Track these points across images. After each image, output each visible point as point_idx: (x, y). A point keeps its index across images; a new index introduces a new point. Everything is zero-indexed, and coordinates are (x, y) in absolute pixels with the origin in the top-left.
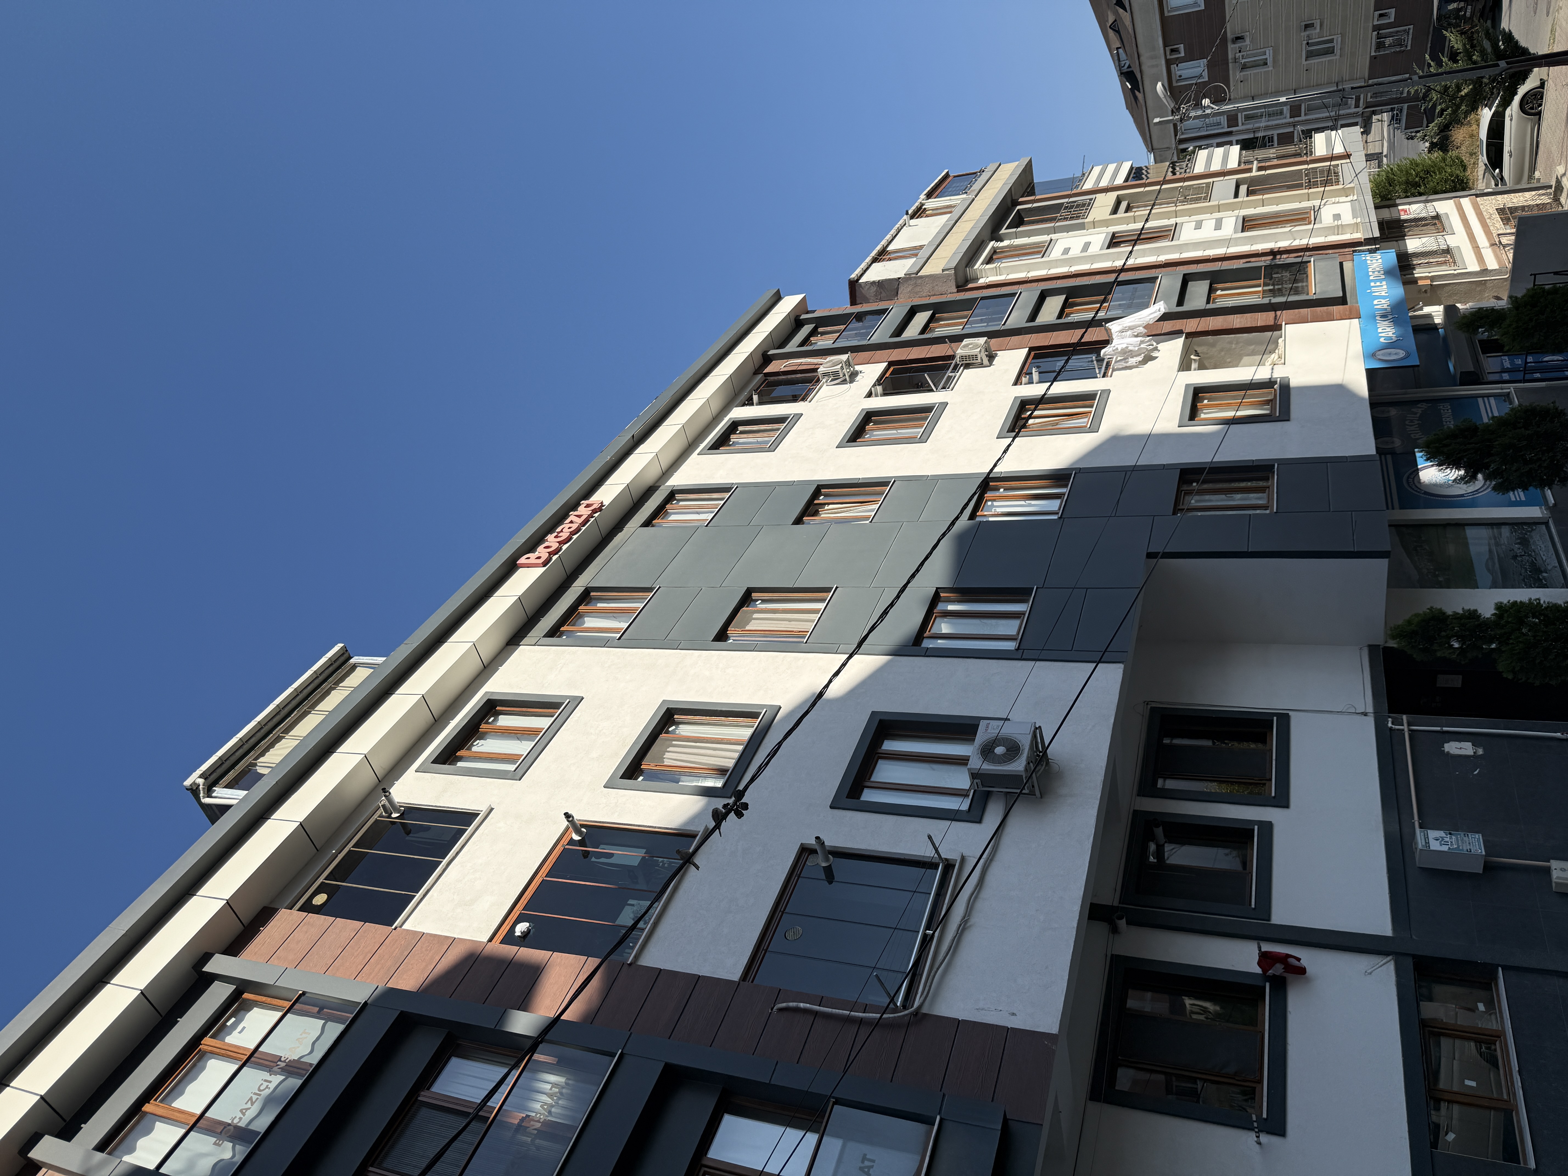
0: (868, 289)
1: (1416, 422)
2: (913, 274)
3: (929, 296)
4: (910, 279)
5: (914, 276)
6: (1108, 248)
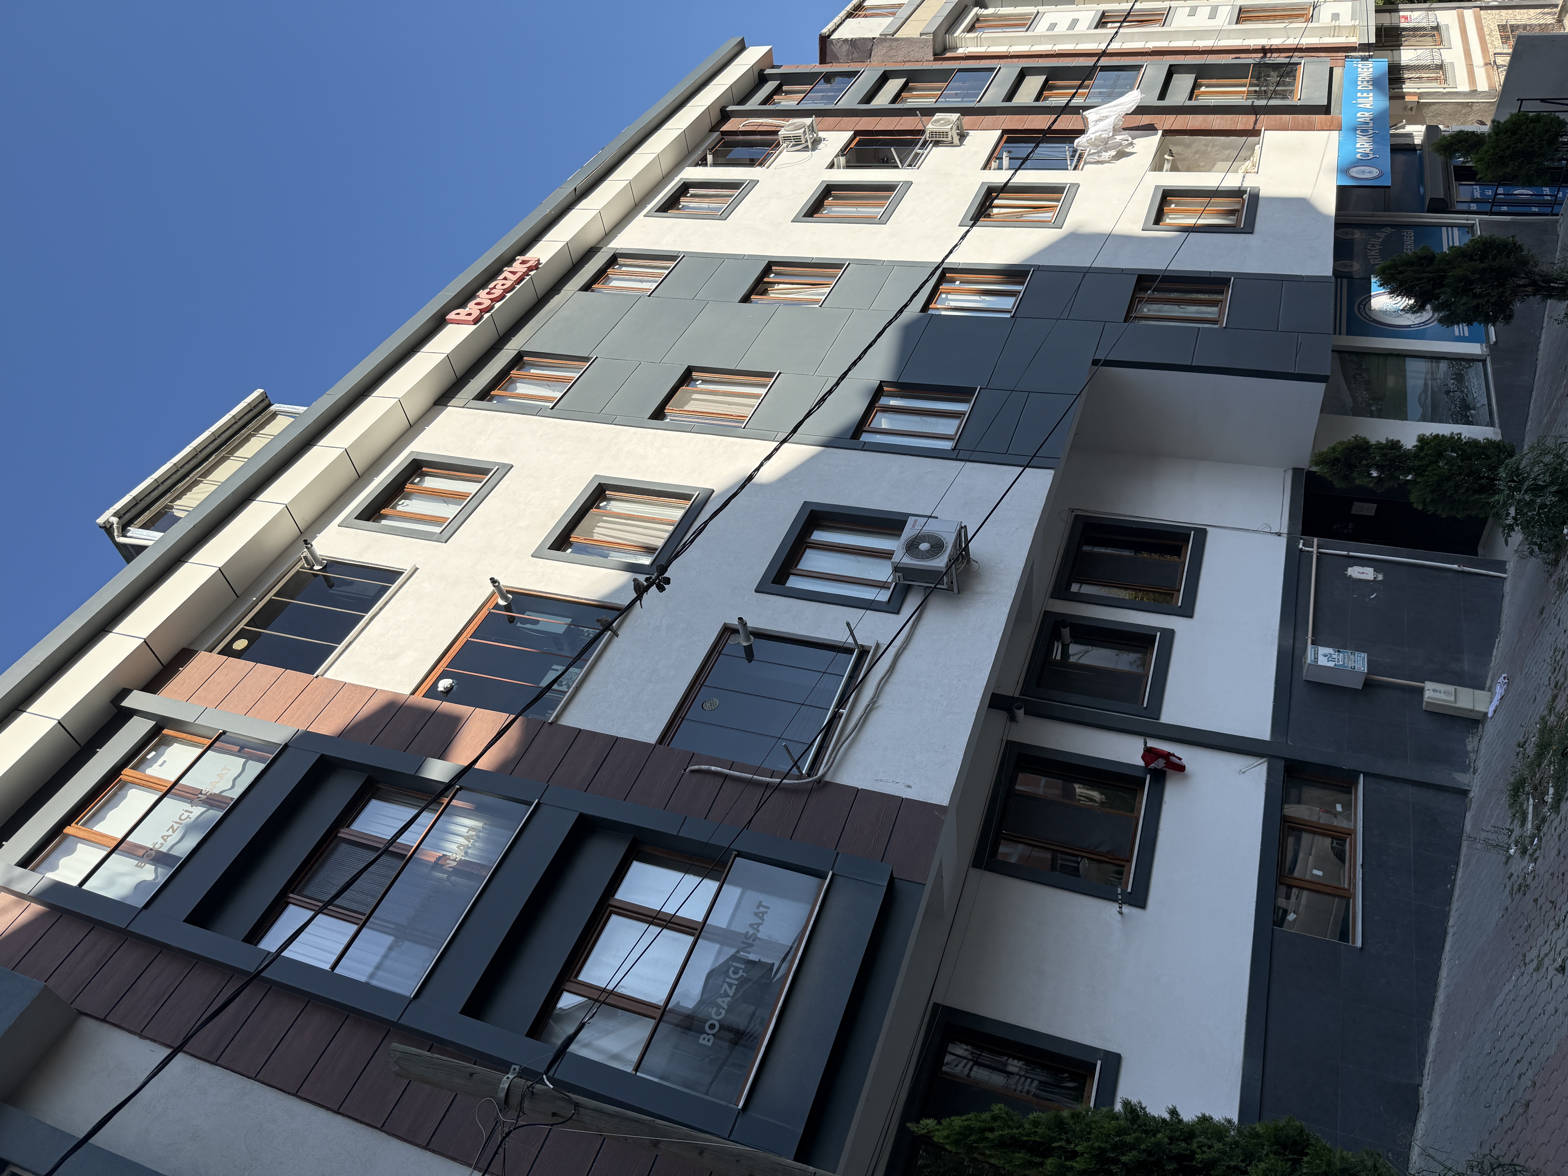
0: (840, 47)
1: (1378, 247)
2: (889, 35)
3: (904, 61)
4: (885, 40)
5: (890, 37)
6: (1096, 27)
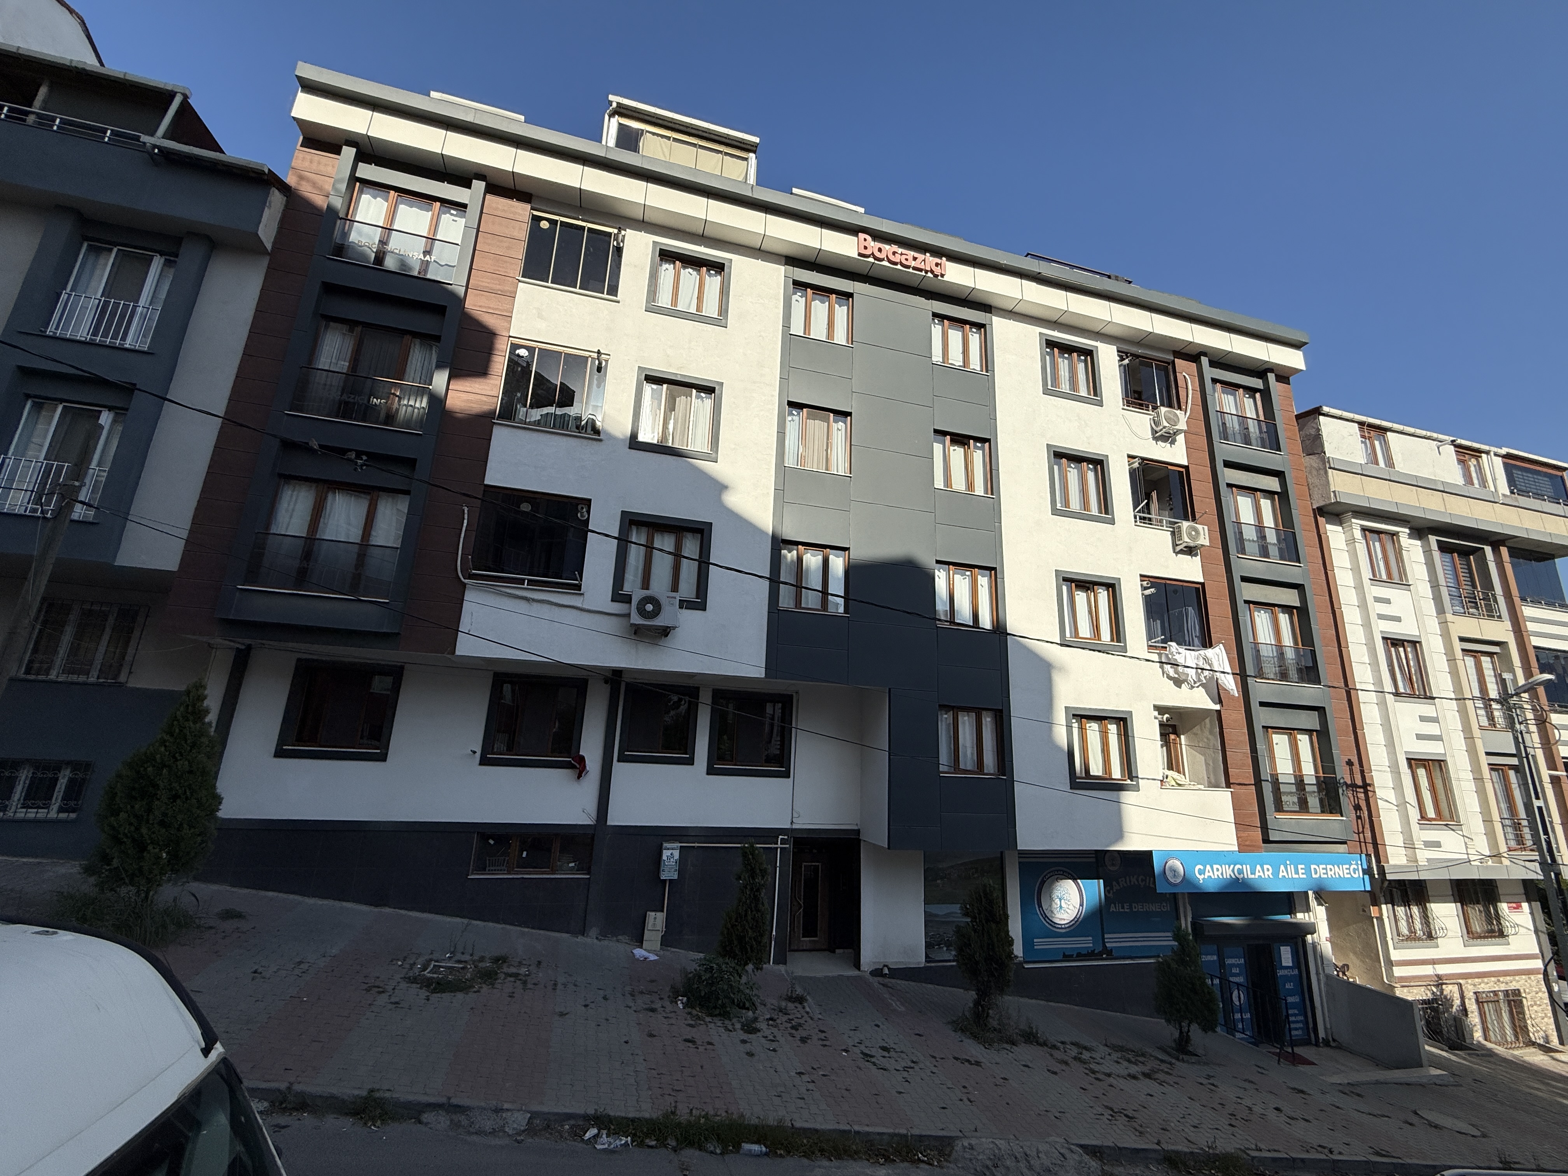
0: (1311, 427)
2: (1330, 464)
4: (1324, 463)
5: (1328, 466)
6: (1384, 638)
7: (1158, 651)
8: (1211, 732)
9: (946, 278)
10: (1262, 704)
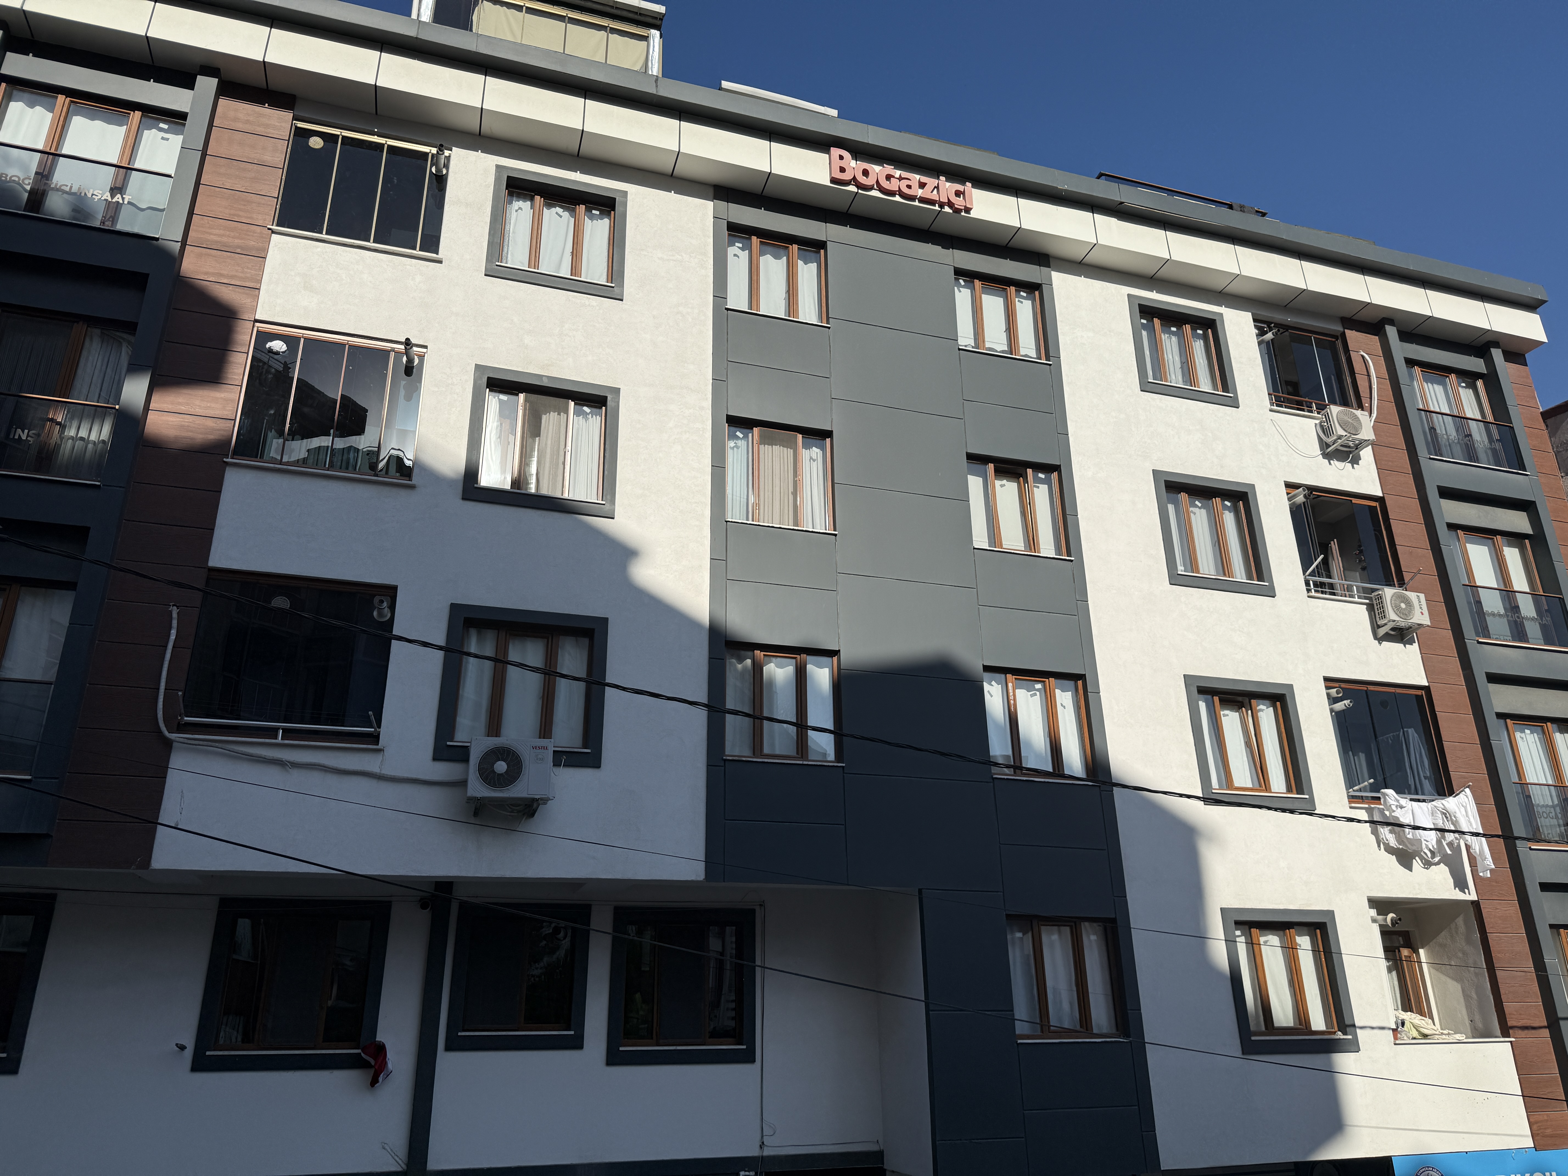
7: (1367, 806)
8: (1469, 941)
9: (973, 214)
10: (1546, 887)
